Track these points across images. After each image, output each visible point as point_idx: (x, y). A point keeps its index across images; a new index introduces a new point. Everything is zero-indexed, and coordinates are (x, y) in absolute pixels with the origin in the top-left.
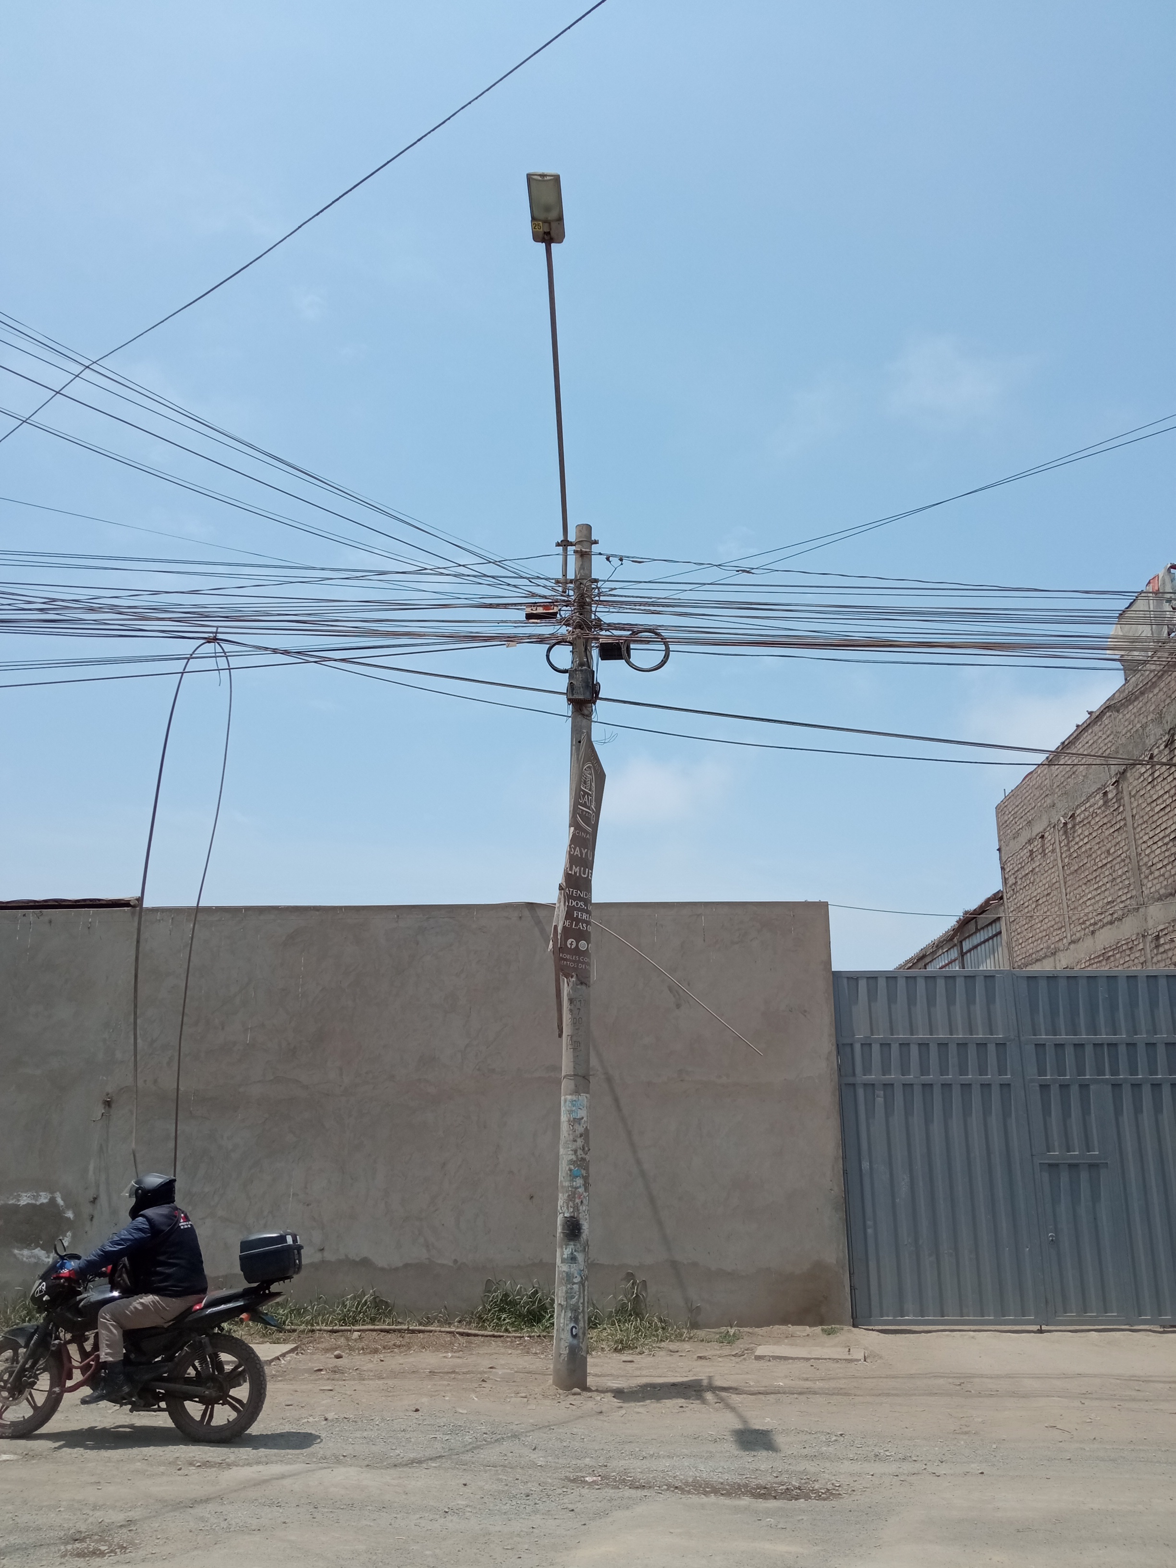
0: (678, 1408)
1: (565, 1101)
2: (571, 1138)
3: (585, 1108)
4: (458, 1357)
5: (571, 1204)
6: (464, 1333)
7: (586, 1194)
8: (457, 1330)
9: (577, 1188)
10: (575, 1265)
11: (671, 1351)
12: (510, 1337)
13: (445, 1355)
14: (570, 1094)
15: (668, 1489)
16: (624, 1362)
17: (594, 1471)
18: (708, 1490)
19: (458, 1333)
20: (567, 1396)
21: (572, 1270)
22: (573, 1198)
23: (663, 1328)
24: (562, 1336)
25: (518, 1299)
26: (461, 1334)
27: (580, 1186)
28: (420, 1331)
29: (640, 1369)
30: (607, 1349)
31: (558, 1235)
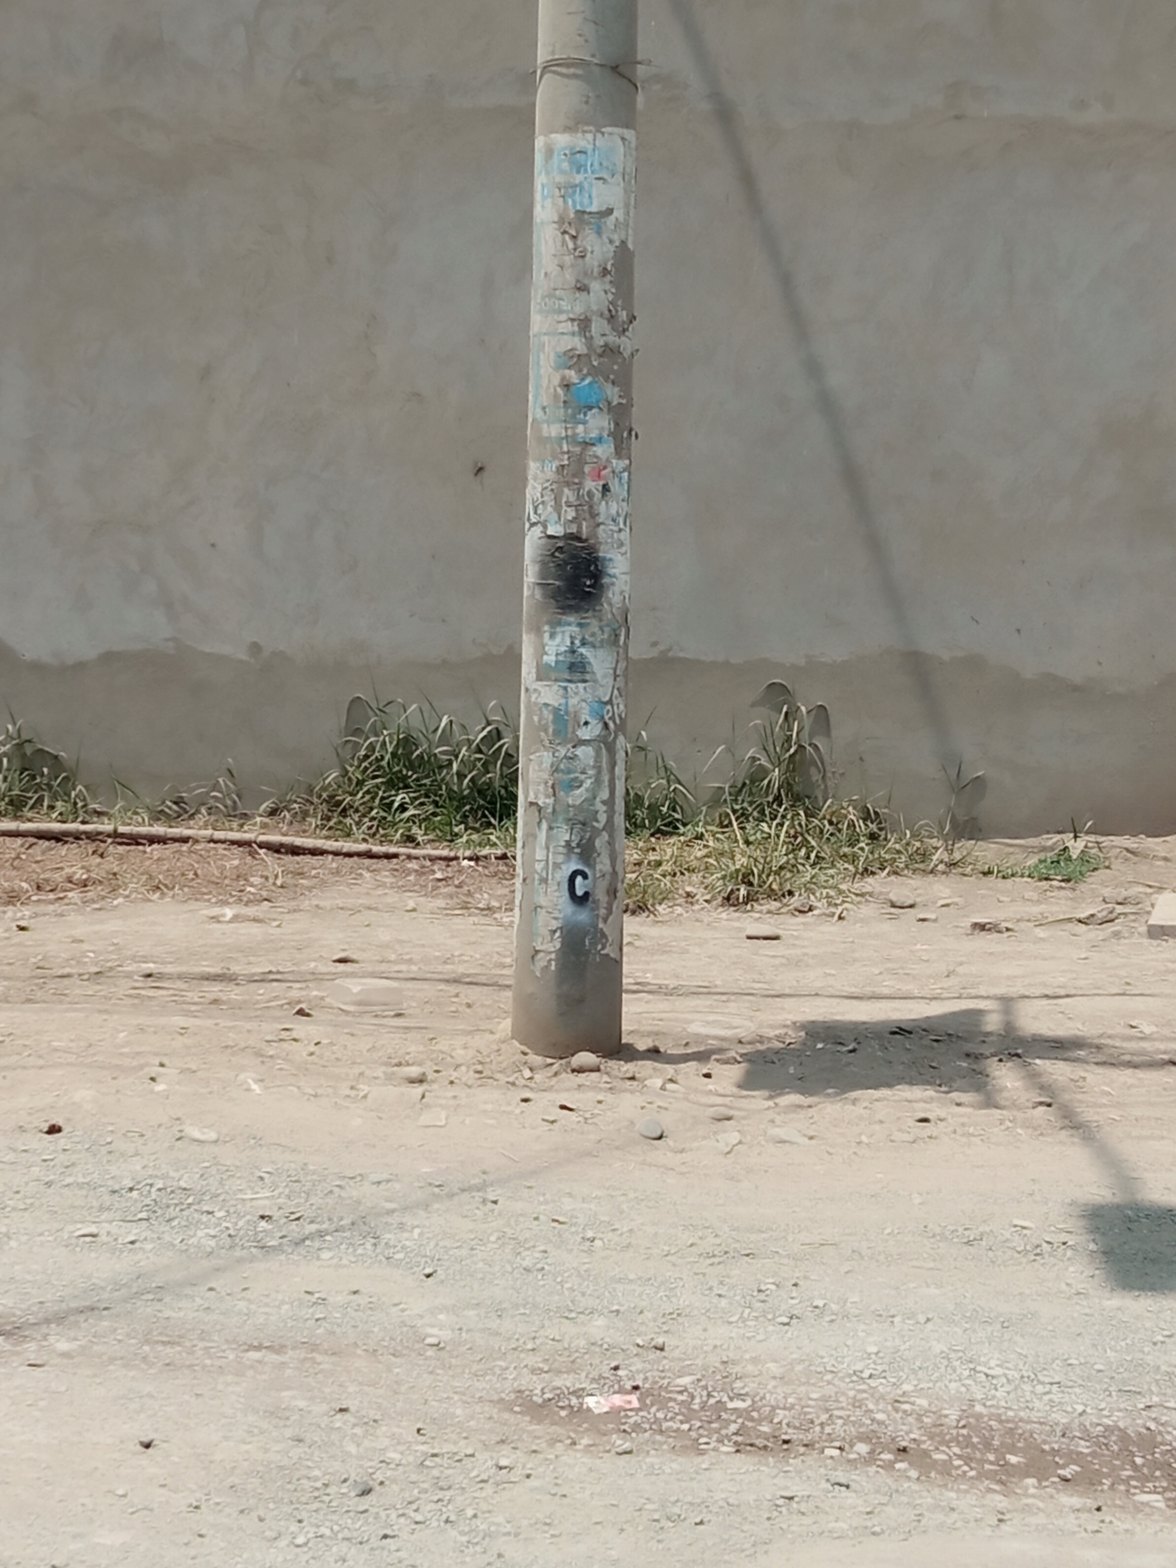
0: (911, 1123)
1: (549, 152)
2: (570, 277)
3: (619, 177)
4: (255, 920)
5: (568, 494)
6: (282, 845)
7: (619, 464)
8: (262, 838)
9: (587, 444)
10: (581, 686)
11: (893, 906)
12: (417, 858)
13: (216, 911)
14: (567, 129)
15: (870, 1459)
16: (749, 938)
17: (616, 1368)
18: (1013, 1459)
19: (261, 845)
20: (556, 1074)
21: (573, 701)
22: (574, 475)
23: (873, 837)
24: (542, 901)
25: (443, 753)
26: (276, 849)
27: (600, 439)
28: (153, 840)
29: (796, 963)
30: (701, 895)
31: (526, 593)
